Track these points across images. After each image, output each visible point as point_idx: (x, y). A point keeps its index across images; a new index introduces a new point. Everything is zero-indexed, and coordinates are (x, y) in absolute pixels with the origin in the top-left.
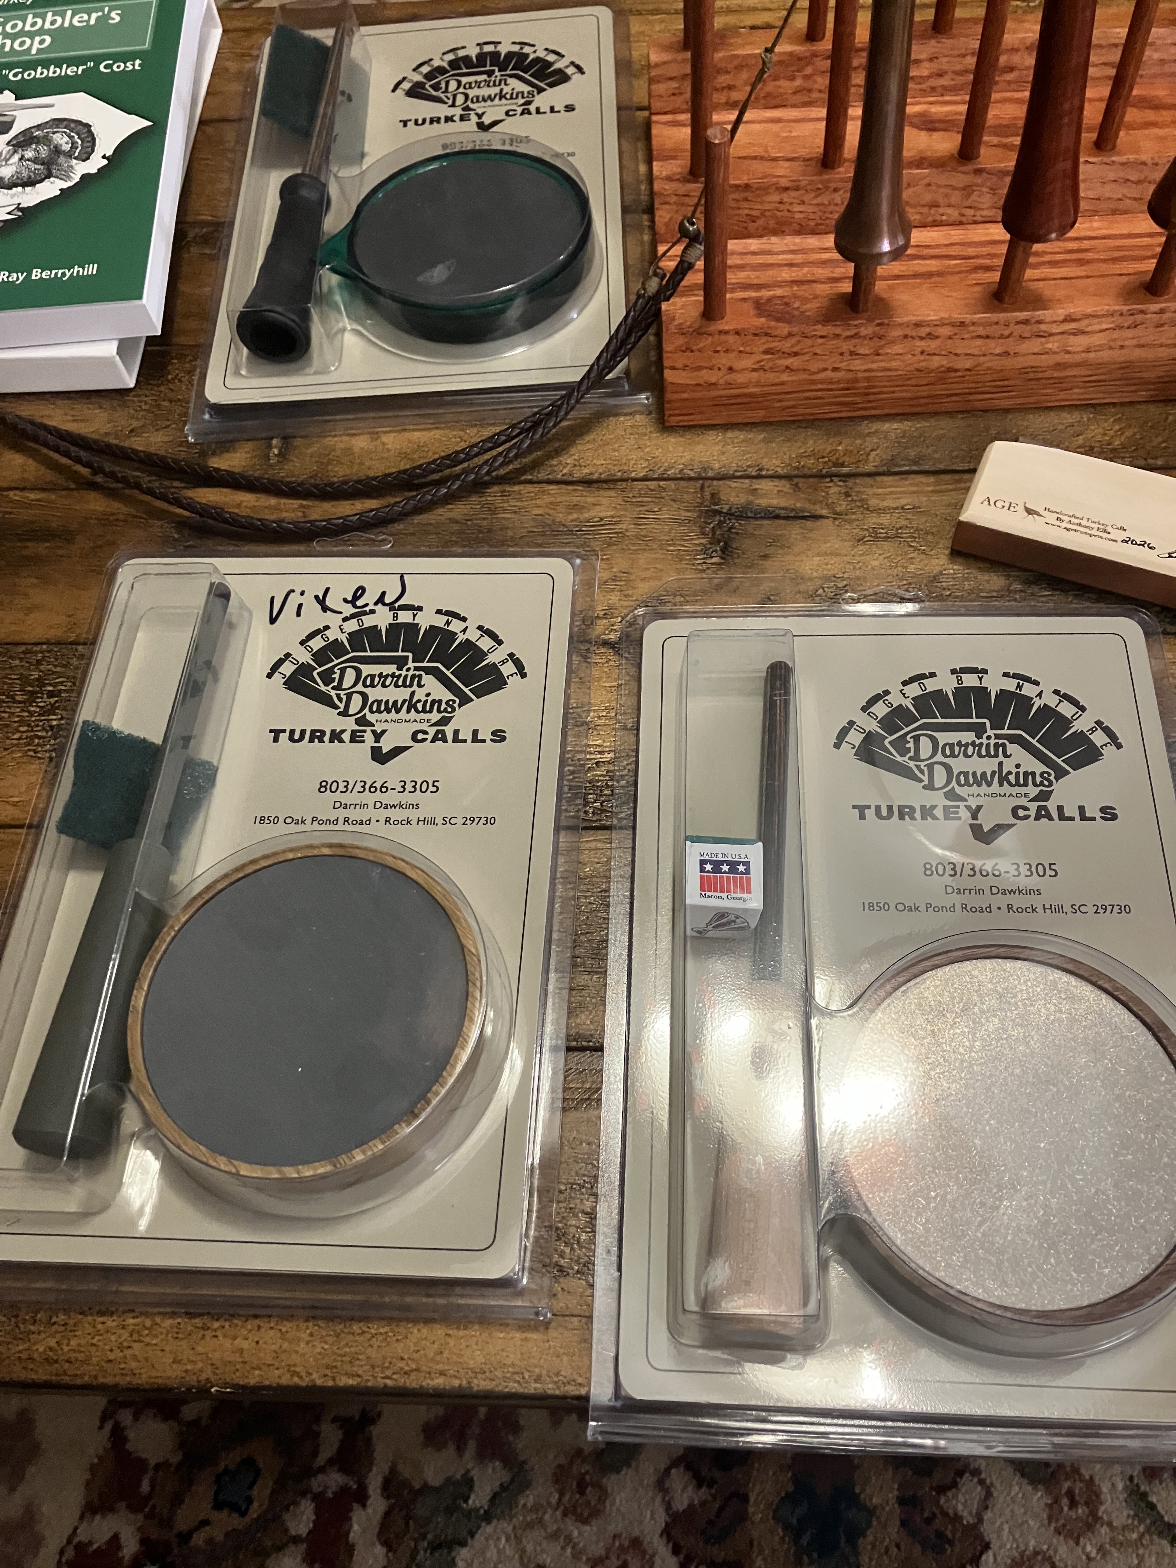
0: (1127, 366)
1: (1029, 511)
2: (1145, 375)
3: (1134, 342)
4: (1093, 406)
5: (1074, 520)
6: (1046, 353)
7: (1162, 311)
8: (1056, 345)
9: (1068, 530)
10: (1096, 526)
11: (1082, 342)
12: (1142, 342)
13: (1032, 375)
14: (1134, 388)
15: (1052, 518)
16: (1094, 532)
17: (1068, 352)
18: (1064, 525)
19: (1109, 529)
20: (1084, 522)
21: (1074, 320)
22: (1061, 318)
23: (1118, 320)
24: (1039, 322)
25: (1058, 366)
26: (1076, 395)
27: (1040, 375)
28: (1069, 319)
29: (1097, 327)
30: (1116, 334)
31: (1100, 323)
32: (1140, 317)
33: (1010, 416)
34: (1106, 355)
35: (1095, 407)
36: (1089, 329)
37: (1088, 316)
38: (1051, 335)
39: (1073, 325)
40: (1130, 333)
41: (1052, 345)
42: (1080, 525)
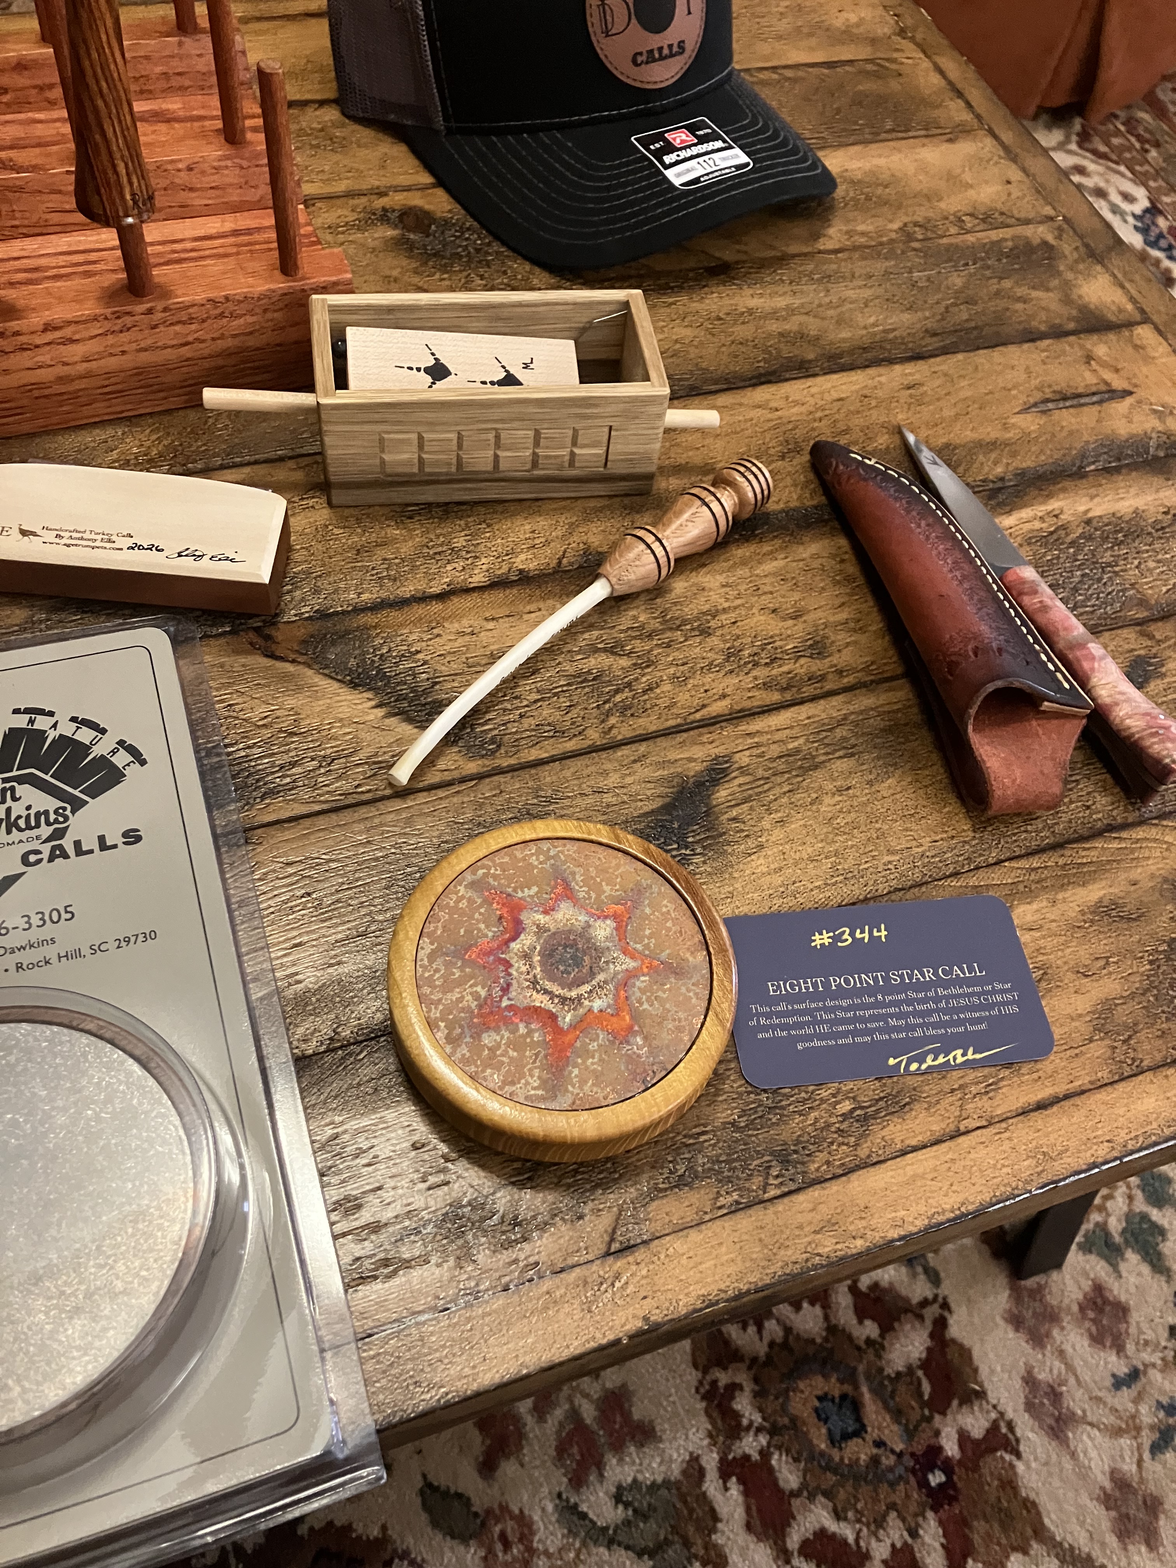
0: (140, 372)
1: (24, 533)
2: (163, 379)
3: (134, 346)
4: (129, 419)
5: (74, 535)
6: (40, 367)
7: (150, 311)
8: (48, 357)
9: (68, 546)
10: (99, 537)
11: (77, 351)
12: (143, 345)
13: (36, 393)
14: (162, 395)
15: (50, 536)
16: (97, 544)
17: (65, 364)
18: (64, 541)
19: (114, 538)
20: (85, 536)
21: (56, 329)
22: (41, 328)
23: (107, 325)
24: (17, 334)
25: (60, 379)
26: (100, 408)
27: (47, 392)
28: (48, 328)
29: (86, 334)
30: (111, 339)
31: (87, 329)
32: (128, 320)
33: (38, 440)
34: (112, 363)
35: (131, 420)
36: (77, 337)
37: (69, 323)
38: (37, 347)
39: (58, 334)
40: (125, 337)
41: (44, 356)
42: (82, 539)
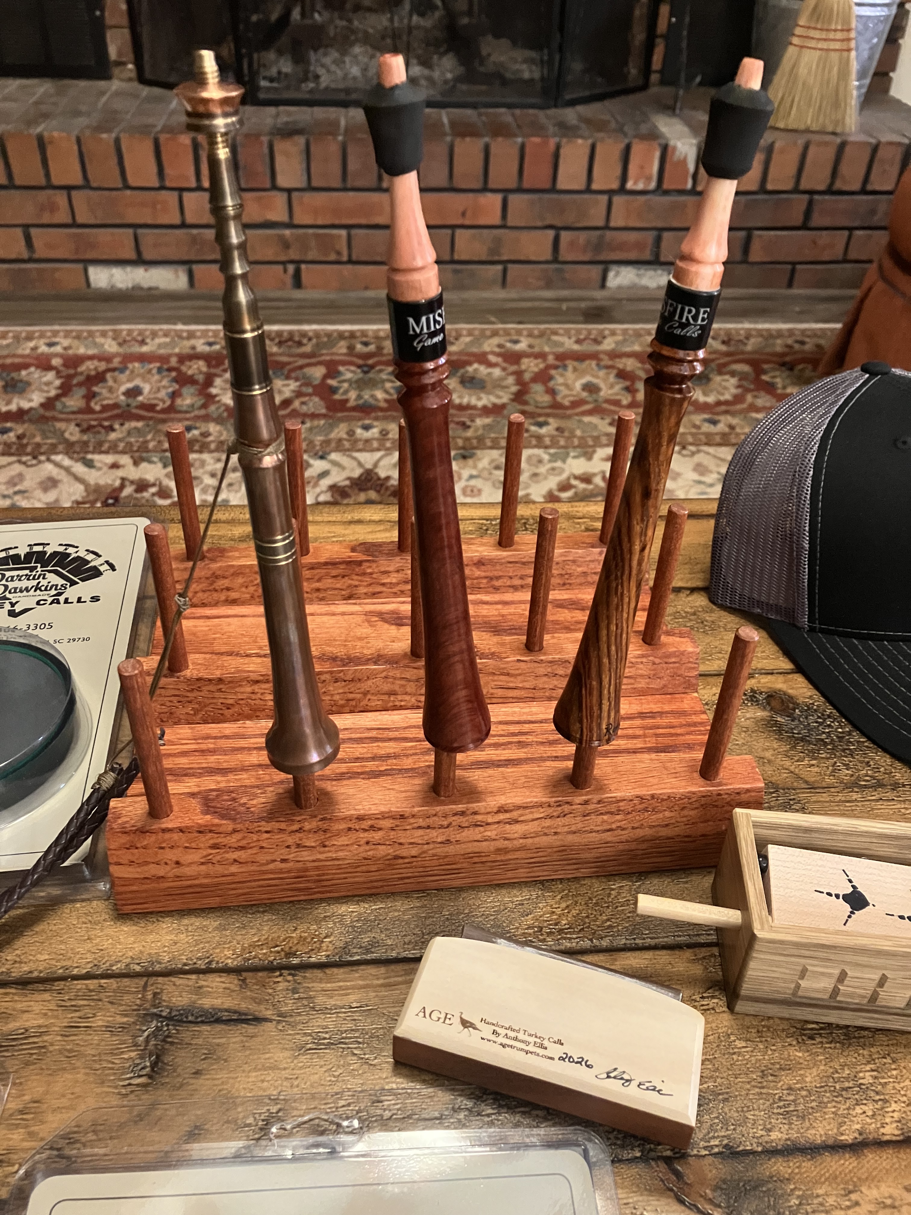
0: (563, 849)
1: (465, 1024)
2: (582, 856)
3: (566, 829)
4: (542, 882)
5: (512, 1034)
6: (486, 840)
7: (586, 803)
8: (494, 833)
9: (504, 1046)
10: (532, 1040)
11: (519, 829)
12: (573, 828)
13: (476, 860)
14: (575, 867)
15: (487, 1031)
16: (531, 1048)
17: (506, 839)
18: (501, 1040)
19: (546, 1043)
20: (521, 1036)
21: (506, 811)
22: (495, 810)
23: (550, 811)
24: (475, 813)
25: (498, 851)
26: (522, 873)
27: (484, 859)
28: (502, 810)
29: (530, 817)
30: (548, 822)
31: (532, 813)
32: (566, 808)
33: (464, 895)
34: (544, 841)
35: (543, 884)
36: (522, 819)
37: (519, 807)
38: (488, 824)
39: (507, 815)
40: (560, 821)
41: (491, 832)
42: (516, 1039)
